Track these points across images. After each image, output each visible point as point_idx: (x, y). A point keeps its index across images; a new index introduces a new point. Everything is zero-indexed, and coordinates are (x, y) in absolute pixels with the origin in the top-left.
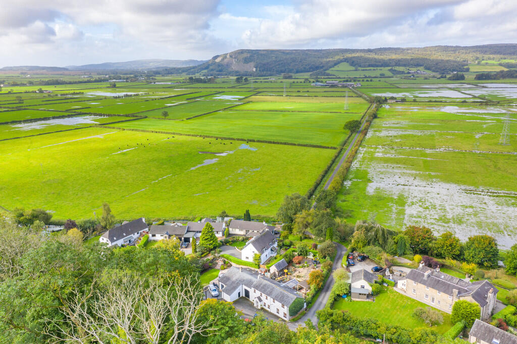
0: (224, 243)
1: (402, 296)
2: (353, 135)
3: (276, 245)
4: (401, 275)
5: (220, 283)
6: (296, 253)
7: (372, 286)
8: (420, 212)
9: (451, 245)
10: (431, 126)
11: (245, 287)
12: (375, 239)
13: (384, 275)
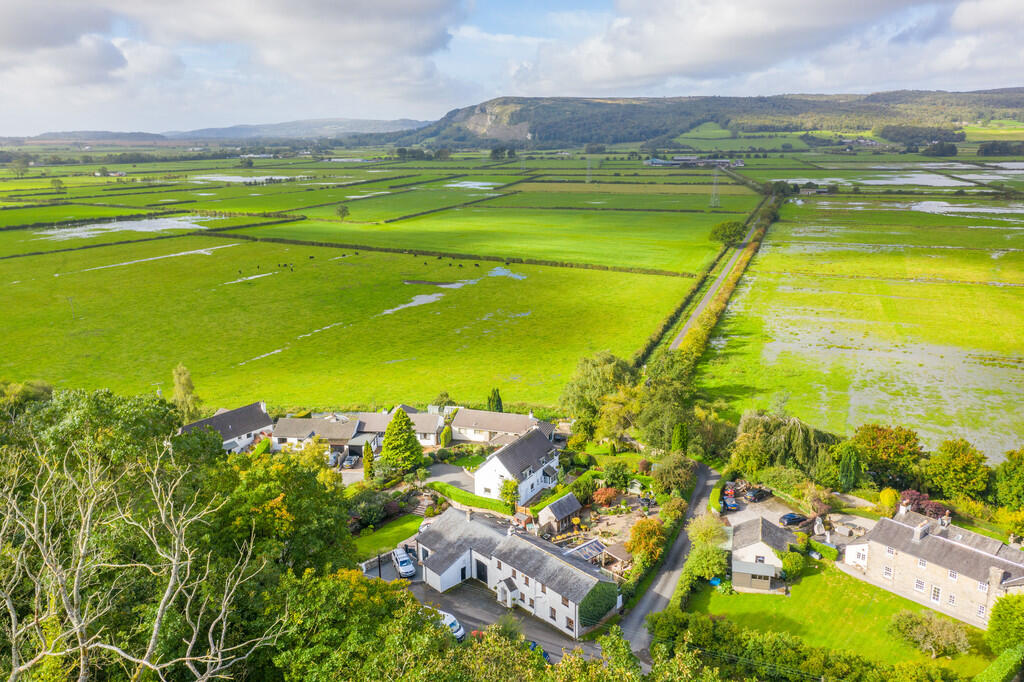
0: (440, 460)
1: (858, 584)
2: (730, 251)
3: (554, 463)
4: (851, 534)
5: (421, 546)
6: (601, 482)
7: (782, 558)
8: (883, 402)
9: (965, 469)
10: (894, 236)
11: (477, 556)
12: (787, 452)
13: (810, 533)
